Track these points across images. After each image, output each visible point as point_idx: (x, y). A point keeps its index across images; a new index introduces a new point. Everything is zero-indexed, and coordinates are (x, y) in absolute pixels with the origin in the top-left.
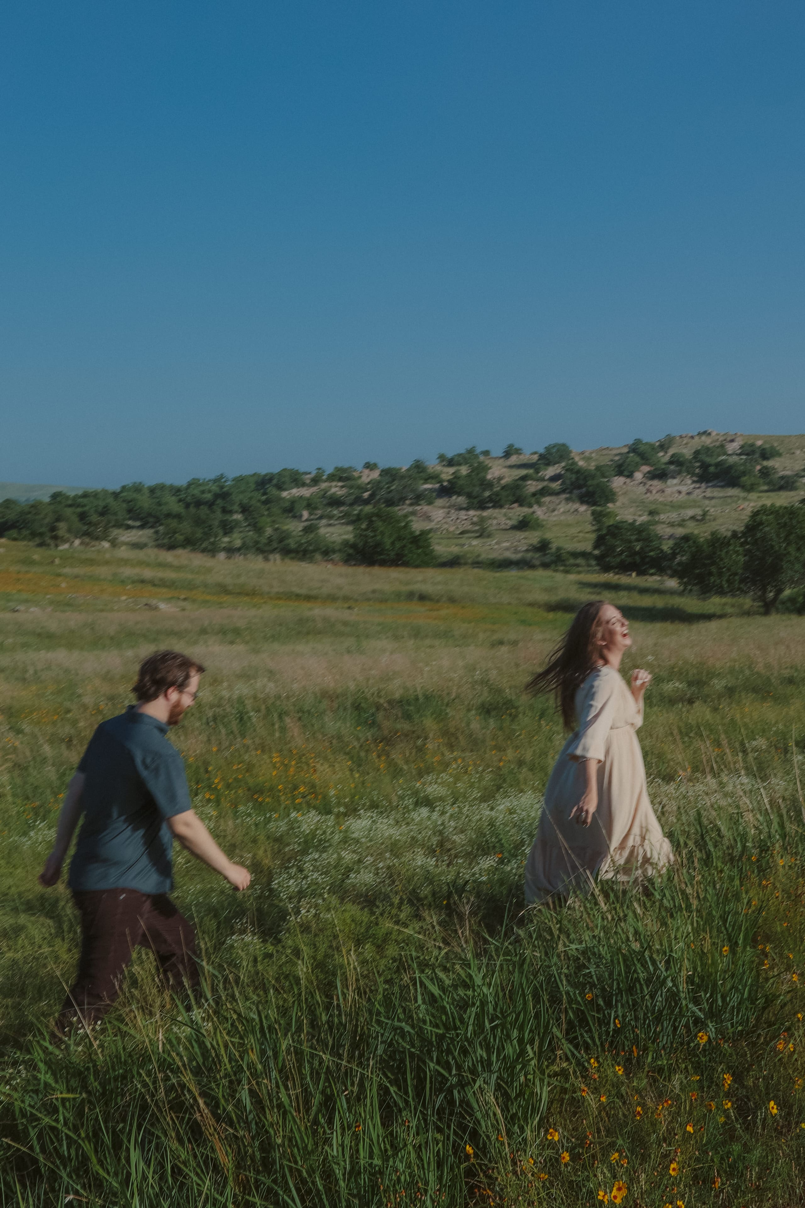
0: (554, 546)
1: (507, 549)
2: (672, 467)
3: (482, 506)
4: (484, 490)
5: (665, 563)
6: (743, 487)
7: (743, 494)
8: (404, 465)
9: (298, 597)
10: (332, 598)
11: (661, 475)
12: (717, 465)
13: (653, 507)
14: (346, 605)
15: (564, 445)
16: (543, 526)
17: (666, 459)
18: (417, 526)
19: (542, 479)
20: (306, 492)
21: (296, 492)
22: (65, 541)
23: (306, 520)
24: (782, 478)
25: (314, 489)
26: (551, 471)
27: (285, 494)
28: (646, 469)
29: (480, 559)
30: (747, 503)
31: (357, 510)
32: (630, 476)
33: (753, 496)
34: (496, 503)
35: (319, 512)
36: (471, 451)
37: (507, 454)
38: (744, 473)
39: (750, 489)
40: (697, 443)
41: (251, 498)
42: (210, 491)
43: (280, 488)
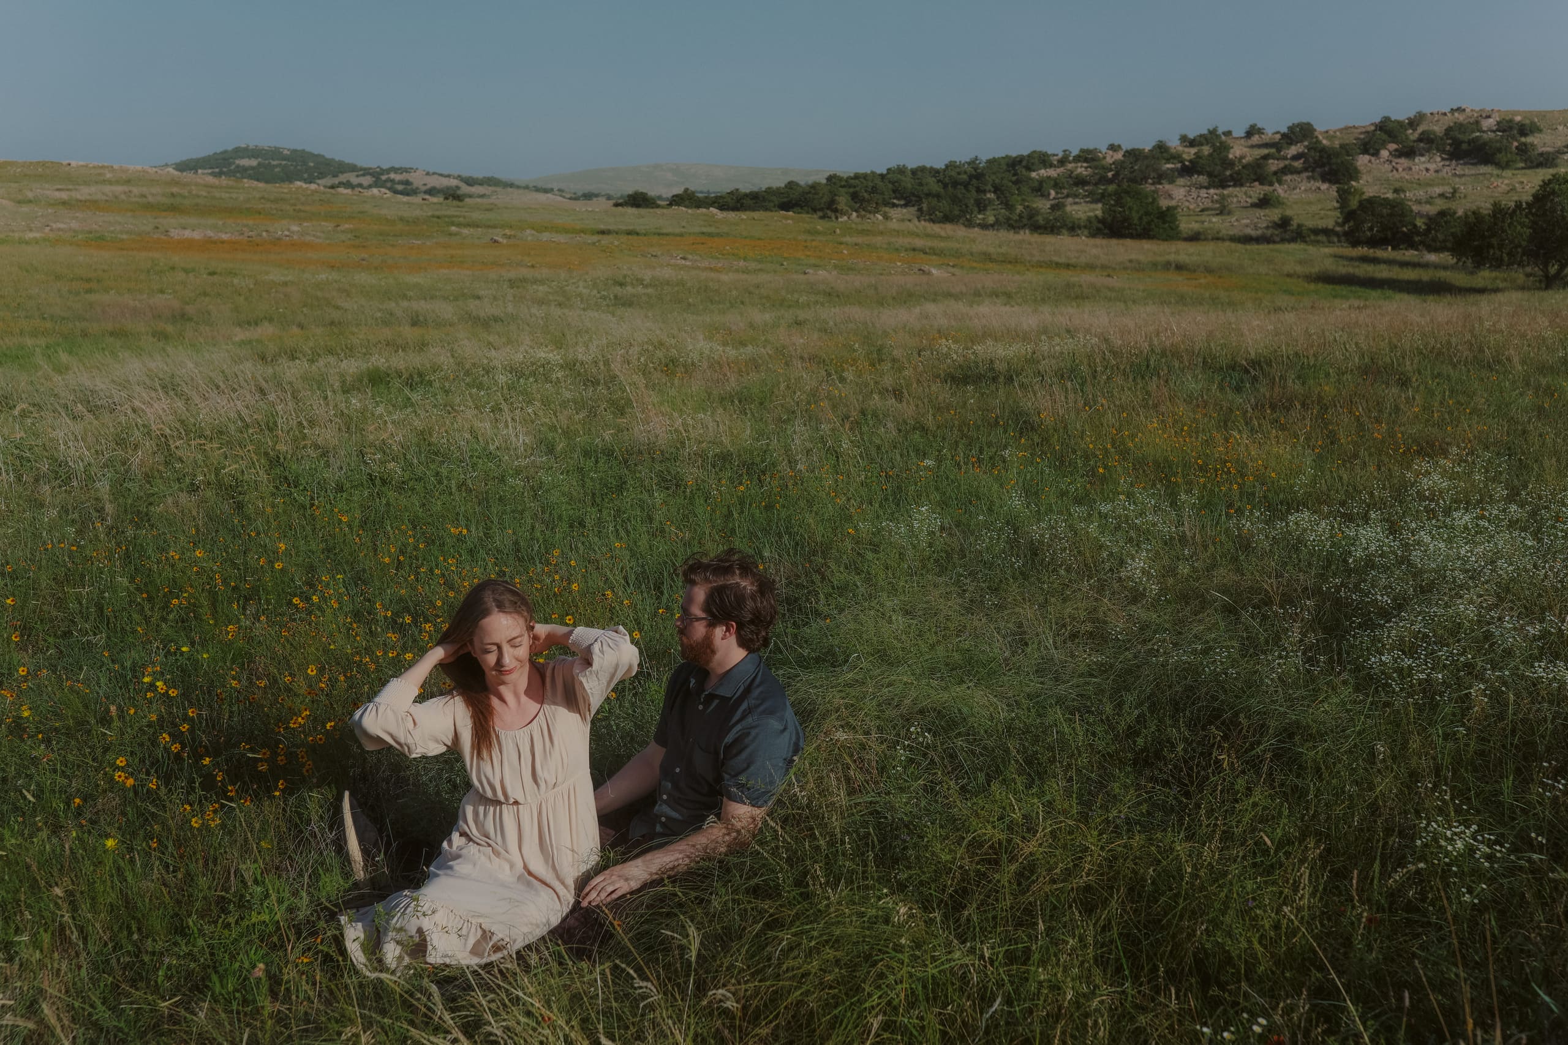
0: (1295, 223)
1: (1247, 226)
2: (1422, 145)
3: (1223, 185)
4: (1226, 169)
5: (1417, 239)
6: (1498, 165)
7: (1496, 172)
8: (1147, 146)
9: (1058, 265)
10: (1090, 267)
11: (1408, 152)
12: (1469, 142)
13: (1398, 185)
14: (1105, 273)
15: (1309, 124)
16: (1283, 203)
17: (1416, 136)
18: (1164, 203)
19: (1285, 158)
20: (1052, 173)
21: (1042, 172)
22: (844, 214)
23: (1054, 198)
24: (1541, 154)
25: (1060, 170)
26: (1293, 150)
27: (1034, 175)
28: (1393, 146)
29: (1221, 235)
30: (1500, 181)
31: (1101, 188)
32: (1376, 154)
33: (1508, 173)
34: (1238, 181)
35: (1065, 192)
36: (1213, 132)
37: (1249, 134)
38: (1499, 150)
39: (1506, 166)
40: (1448, 121)
41: (1002, 179)
42: (965, 173)
43: (1029, 169)
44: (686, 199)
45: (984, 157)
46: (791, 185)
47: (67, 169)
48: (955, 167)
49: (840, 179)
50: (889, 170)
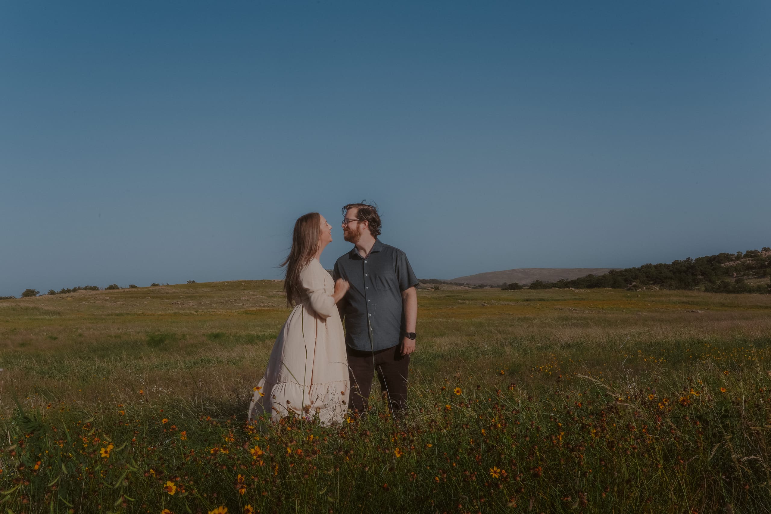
20: (733, 264)
21: (727, 264)
22: (638, 287)
23: (736, 277)
25: (736, 263)
27: (723, 265)
31: (762, 271)
35: (742, 273)
41: (705, 268)
42: (684, 266)
43: (720, 262)
44: (537, 285)
45: (694, 257)
46: (590, 276)
47: (274, 282)
48: (679, 263)
49: (617, 272)
50: (642, 267)
